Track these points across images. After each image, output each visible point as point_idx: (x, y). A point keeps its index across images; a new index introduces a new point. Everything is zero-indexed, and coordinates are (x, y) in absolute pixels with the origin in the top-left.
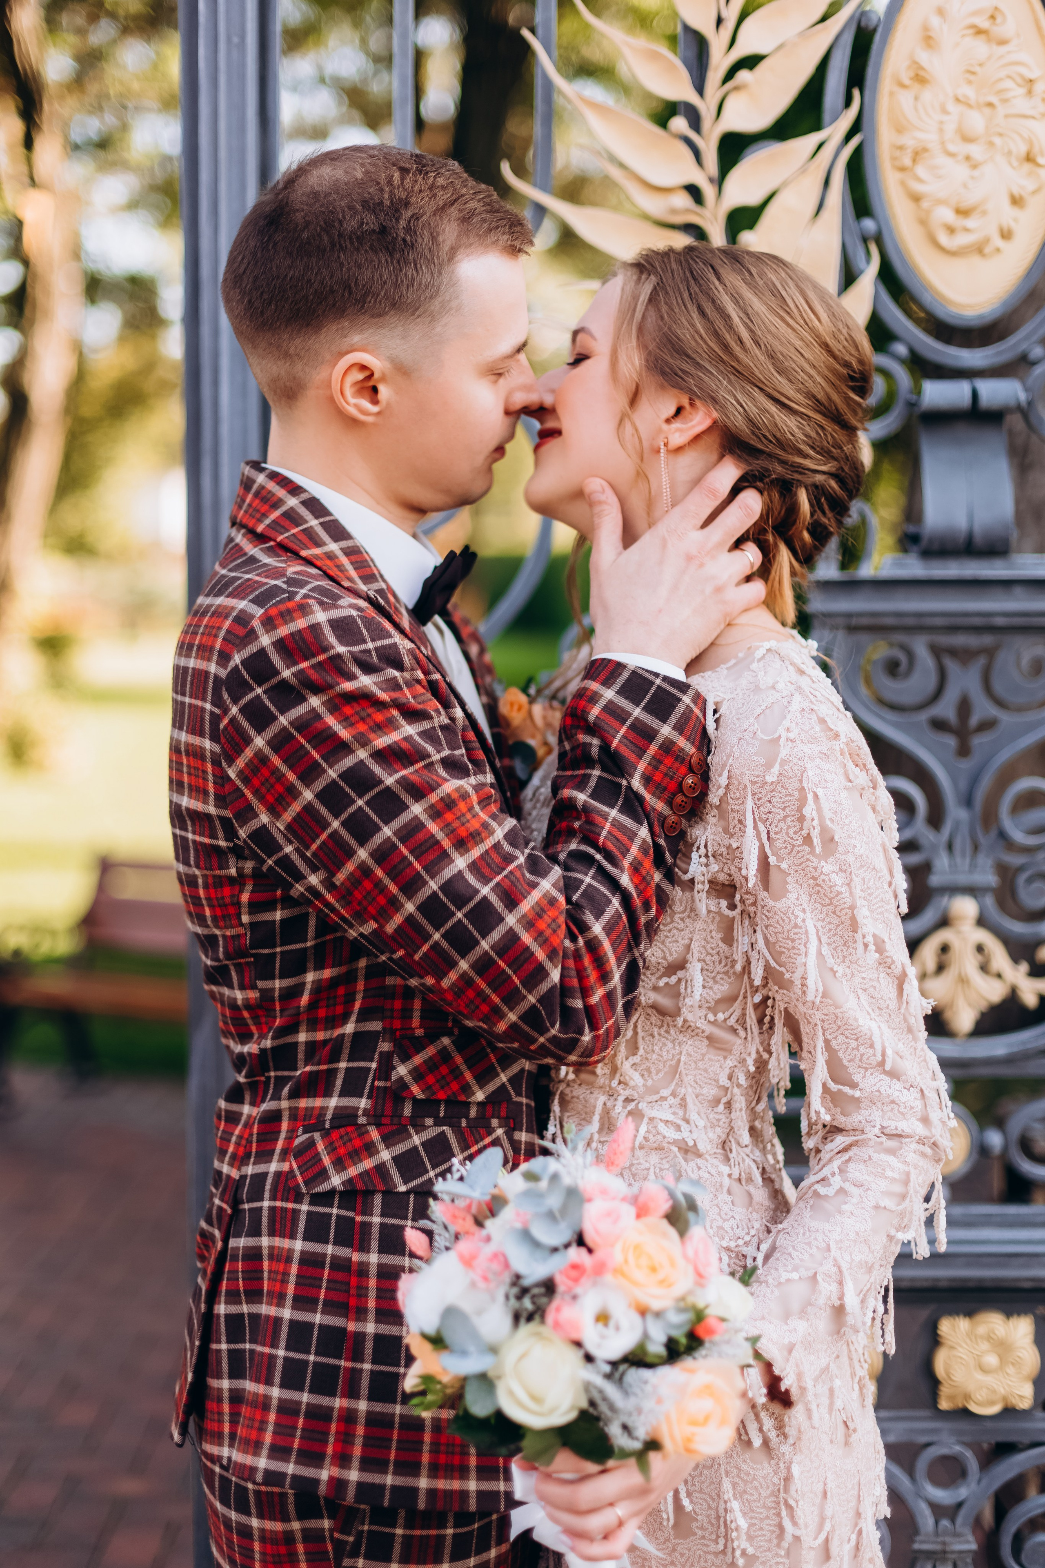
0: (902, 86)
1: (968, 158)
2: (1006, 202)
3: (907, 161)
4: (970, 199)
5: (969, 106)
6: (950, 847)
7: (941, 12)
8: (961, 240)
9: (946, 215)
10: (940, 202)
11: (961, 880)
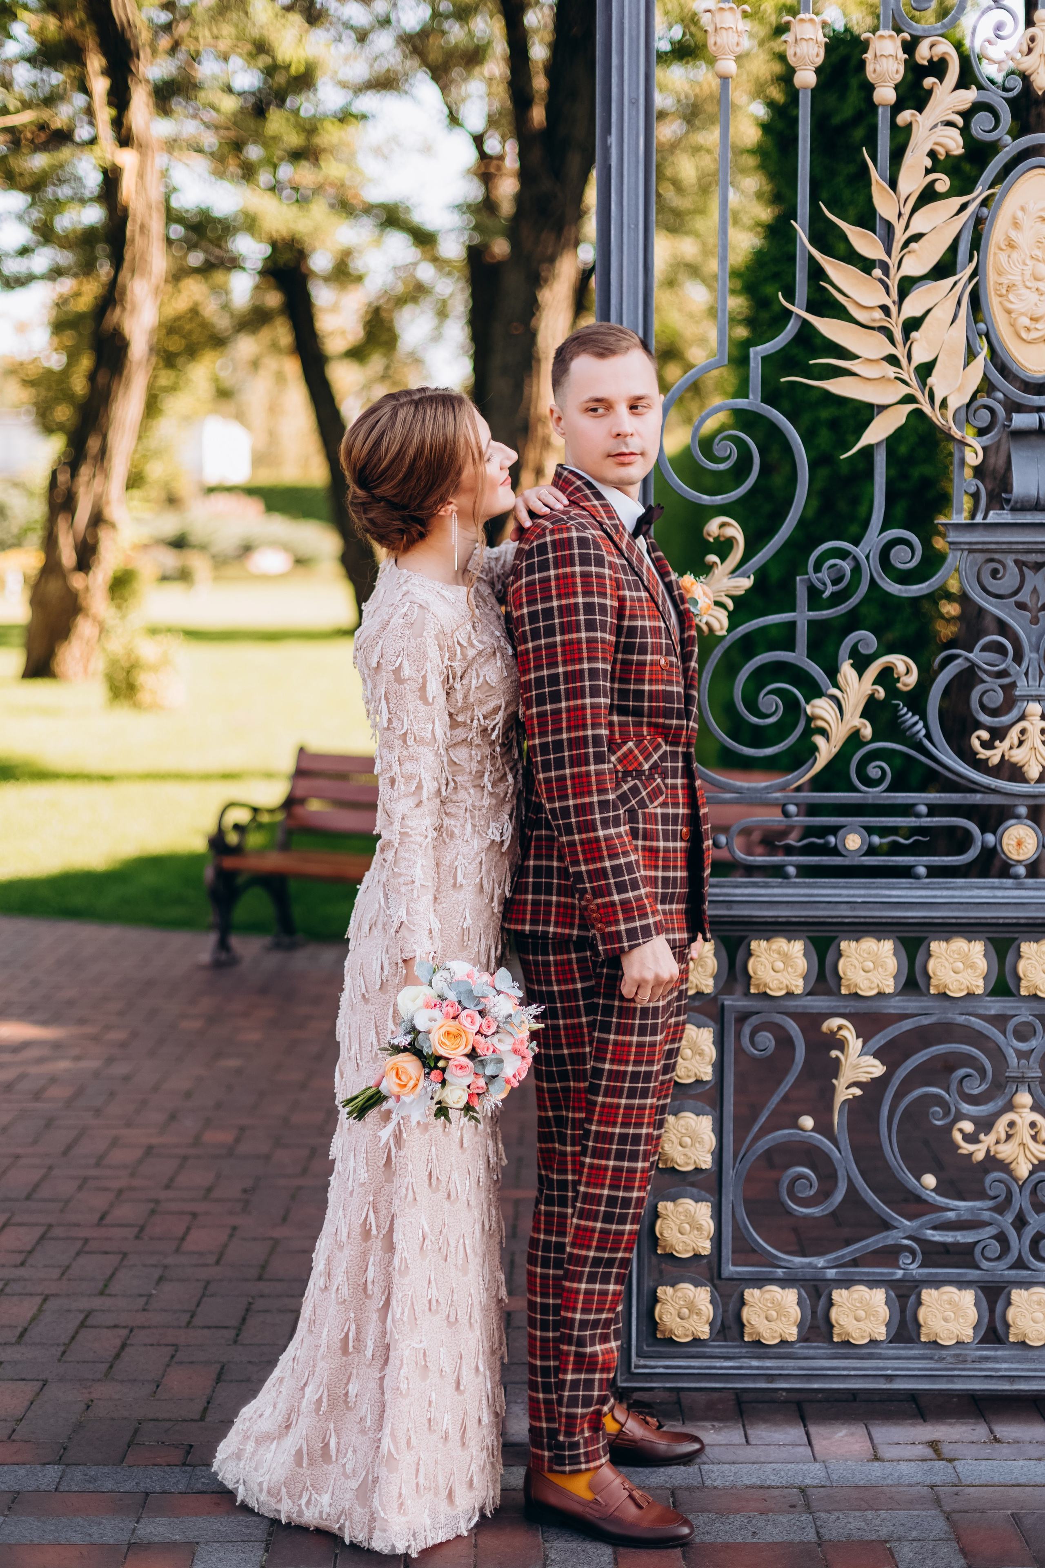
0: (1001, 249)
1: (1038, 289)
3: (1004, 292)
4: (1039, 312)
5: (1039, 261)
6: (1026, 674)
7: (1023, 209)
8: (1034, 335)
9: (1026, 321)
10: (1022, 314)
11: (1033, 693)
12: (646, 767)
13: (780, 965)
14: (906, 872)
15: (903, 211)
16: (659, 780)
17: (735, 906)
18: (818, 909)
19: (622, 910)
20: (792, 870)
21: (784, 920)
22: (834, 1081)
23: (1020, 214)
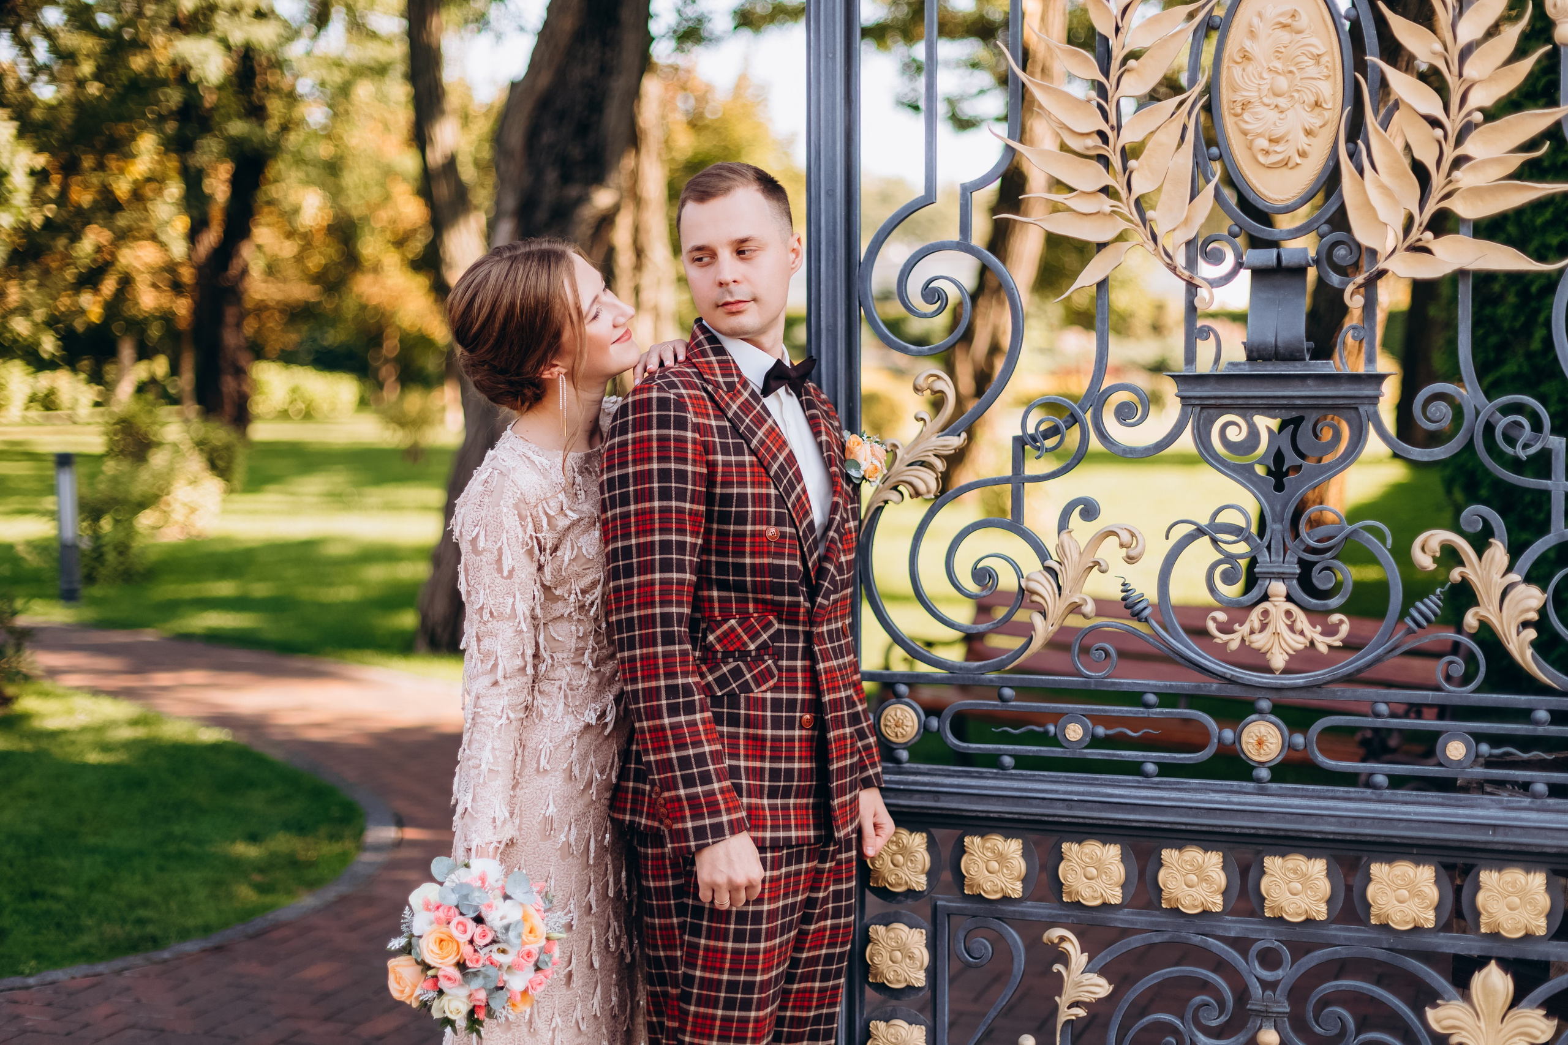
0: (1236, 62)
1: (1276, 106)
2: (1302, 134)
3: (1239, 111)
4: (1278, 133)
5: (1279, 74)
6: (1269, 548)
7: (1260, 15)
8: (1274, 158)
9: (1263, 143)
10: (1259, 135)
11: (1275, 570)
12: (752, 647)
13: (994, 865)
14: (1134, 769)
15: (1120, 25)
16: (770, 662)
17: (942, 797)
18: (1031, 806)
19: (689, 806)
20: (1008, 760)
21: (996, 815)
22: (1057, 998)
23: (1256, 21)
